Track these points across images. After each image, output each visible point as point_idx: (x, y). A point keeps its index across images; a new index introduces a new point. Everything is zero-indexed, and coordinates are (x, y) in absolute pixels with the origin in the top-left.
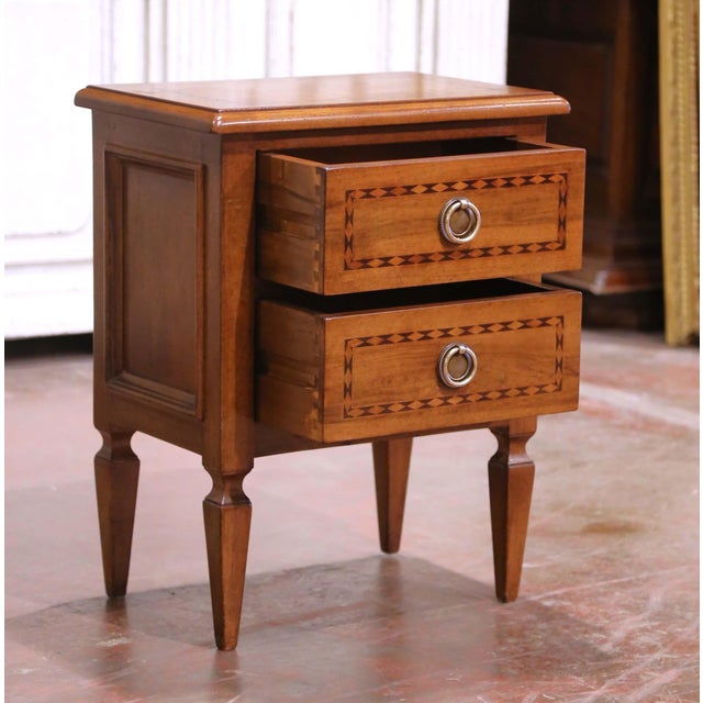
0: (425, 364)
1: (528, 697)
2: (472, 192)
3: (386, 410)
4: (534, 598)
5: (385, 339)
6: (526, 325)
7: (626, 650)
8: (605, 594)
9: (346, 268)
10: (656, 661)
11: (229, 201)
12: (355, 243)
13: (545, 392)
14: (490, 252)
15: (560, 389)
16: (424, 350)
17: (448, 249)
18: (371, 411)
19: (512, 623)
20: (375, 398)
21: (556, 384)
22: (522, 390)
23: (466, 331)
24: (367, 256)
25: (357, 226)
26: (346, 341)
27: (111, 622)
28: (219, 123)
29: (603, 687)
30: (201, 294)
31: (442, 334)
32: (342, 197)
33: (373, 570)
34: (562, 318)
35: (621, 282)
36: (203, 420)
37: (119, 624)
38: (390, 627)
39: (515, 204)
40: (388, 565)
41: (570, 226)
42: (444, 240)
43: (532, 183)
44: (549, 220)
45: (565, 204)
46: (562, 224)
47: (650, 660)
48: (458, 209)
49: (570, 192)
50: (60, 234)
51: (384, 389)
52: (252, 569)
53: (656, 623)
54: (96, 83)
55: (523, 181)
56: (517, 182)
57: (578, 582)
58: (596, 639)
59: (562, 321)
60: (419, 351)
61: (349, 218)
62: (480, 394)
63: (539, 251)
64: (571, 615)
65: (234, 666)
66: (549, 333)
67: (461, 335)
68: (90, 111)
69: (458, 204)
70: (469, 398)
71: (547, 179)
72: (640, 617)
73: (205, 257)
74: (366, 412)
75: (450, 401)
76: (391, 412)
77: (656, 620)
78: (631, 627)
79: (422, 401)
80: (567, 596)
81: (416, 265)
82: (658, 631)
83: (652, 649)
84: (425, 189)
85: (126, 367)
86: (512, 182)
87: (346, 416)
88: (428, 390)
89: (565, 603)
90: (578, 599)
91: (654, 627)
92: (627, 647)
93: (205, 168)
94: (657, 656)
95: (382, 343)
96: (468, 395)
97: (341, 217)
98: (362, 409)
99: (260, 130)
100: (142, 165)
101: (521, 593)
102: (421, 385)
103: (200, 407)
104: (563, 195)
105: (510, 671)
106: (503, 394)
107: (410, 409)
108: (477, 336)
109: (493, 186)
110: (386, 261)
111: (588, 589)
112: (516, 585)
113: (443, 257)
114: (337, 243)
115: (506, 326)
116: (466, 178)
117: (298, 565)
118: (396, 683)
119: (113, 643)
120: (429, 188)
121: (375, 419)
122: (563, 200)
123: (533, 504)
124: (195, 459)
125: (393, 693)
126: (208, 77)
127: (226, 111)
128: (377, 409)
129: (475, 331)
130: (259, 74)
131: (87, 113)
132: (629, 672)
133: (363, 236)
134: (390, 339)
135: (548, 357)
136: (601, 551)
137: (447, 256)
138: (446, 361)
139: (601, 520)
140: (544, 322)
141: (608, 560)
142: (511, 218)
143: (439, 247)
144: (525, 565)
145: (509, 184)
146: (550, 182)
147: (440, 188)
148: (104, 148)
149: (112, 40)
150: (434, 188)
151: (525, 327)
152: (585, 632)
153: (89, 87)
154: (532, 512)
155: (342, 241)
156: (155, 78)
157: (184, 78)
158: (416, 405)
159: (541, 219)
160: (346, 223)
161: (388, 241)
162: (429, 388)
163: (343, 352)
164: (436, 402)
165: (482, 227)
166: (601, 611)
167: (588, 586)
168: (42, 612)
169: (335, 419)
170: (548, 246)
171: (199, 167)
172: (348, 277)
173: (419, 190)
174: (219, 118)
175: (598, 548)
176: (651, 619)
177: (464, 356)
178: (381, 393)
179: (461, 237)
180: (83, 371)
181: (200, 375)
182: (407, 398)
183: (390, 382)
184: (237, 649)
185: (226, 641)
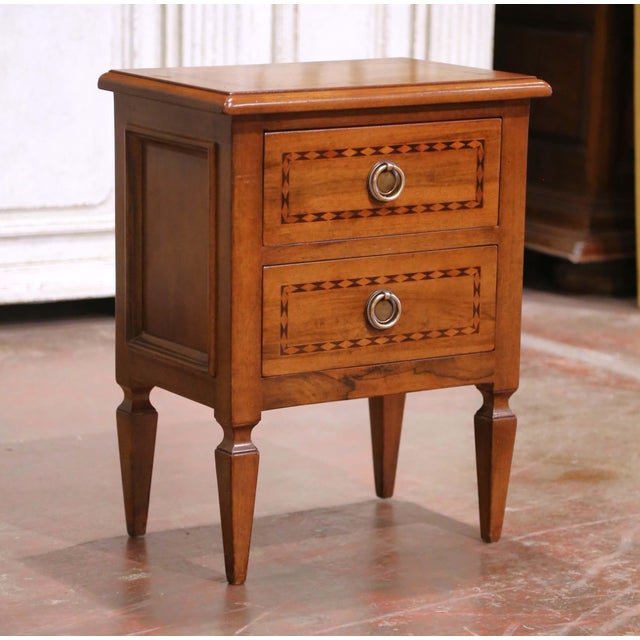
0: (354, 308)
1: (510, 628)
2: (398, 156)
3: (319, 348)
4: (516, 539)
5: (318, 286)
6: (446, 274)
7: (600, 586)
8: (580, 536)
9: (283, 222)
10: (626, 596)
11: (239, 177)
12: (291, 200)
13: (464, 334)
14: (414, 209)
15: (477, 332)
16: (352, 296)
17: (376, 207)
18: (305, 349)
19: (495, 561)
20: (309, 338)
21: (473, 327)
22: (443, 332)
23: (392, 279)
24: (302, 212)
25: (293, 184)
26: (283, 287)
27: (131, 558)
28: (230, 105)
29: (579, 619)
30: (213, 262)
31: (369, 281)
32: (279, 159)
33: (370, 513)
34: (479, 268)
35: (597, 251)
36: (215, 376)
37: (139, 561)
38: (385, 565)
39: (438, 166)
40: (383, 509)
41: (487, 187)
42: (372, 199)
43: (452, 148)
44: (468, 181)
45: (483, 167)
46: (480, 185)
47: (621, 595)
48: (385, 171)
49: (487, 156)
50: (85, 207)
51: (317, 330)
52: (259, 512)
53: (627, 562)
54: (118, 67)
55: (444, 146)
56: (439, 147)
57: (555, 525)
58: (571, 576)
59: (479, 272)
60: (348, 296)
61: (285, 178)
62: (405, 335)
63: (459, 209)
64: (550, 554)
65: (243, 598)
66: (468, 282)
67: (387, 283)
68: (112, 93)
69: (384, 167)
70: (394, 339)
71: (466, 145)
72: (612, 556)
73: (217, 227)
74: (301, 350)
75: (377, 341)
76: (323, 350)
77: (627, 559)
78: (604, 565)
79: (351, 341)
80: (546, 537)
81: (346, 220)
82: (630, 569)
83: (623, 585)
84: (354, 152)
85: (145, 328)
86: (434, 147)
87: (282, 353)
88: (357, 331)
89: (543, 544)
90: (554, 540)
91: (625, 566)
92: (600, 583)
93: (217, 147)
94: (627, 591)
95: (314, 289)
96: (393, 336)
97: (278, 176)
98: (297, 347)
99: (266, 111)
100: (160, 143)
101: (504, 534)
102: (350, 326)
103: (212, 364)
104: (481, 159)
105: (494, 604)
106: (426, 335)
107: (340, 348)
108: (401, 284)
109: (416, 151)
110: (319, 217)
111: (565, 531)
112: (499, 527)
113: (371, 213)
114: (274, 201)
115: (428, 275)
116: (392, 144)
117: (302, 508)
118: (390, 615)
119: (134, 577)
120: (359, 152)
121: (309, 356)
122: (481, 163)
123: (515, 454)
124: (208, 412)
125: (387, 623)
126: (219, 63)
127: (237, 94)
128: (310, 348)
129: (399, 279)
130: (265, 59)
131: (110, 95)
132: (601, 605)
133: (298, 194)
134: (323, 285)
135: (465, 303)
136: (577, 496)
137: (374, 213)
138: (373, 305)
139: (577, 469)
140: (463, 272)
141: (583, 505)
142: (432, 179)
143: (367, 205)
144: (507, 509)
145: (431, 149)
146: (469, 147)
147: (368, 151)
148: (125, 128)
149: (132, 28)
150: (363, 152)
151: (445, 276)
152: (562, 570)
153: (111, 71)
154: (515, 461)
155: (279, 198)
156: (171, 63)
157: (198, 64)
158: (346, 345)
159: (460, 180)
160: (283, 182)
161: (321, 198)
162: (357, 329)
163: (279, 297)
164: (364, 342)
165: (405, 187)
166: (577, 550)
167: (565, 528)
168: (70, 548)
169: (273, 356)
170: (467, 205)
171: (212, 145)
172: (285, 230)
173: (350, 153)
174: (230, 100)
175: (574, 494)
176: (622, 558)
177: (390, 301)
178: (315, 333)
179: (387, 196)
180: (106, 332)
181: (212, 335)
182: (338, 338)
183: (322, 323)
184: (245, 583)
185: (236, 575)
